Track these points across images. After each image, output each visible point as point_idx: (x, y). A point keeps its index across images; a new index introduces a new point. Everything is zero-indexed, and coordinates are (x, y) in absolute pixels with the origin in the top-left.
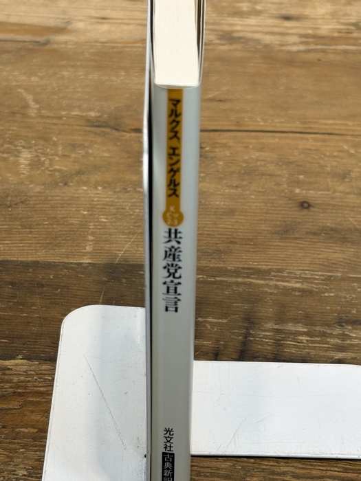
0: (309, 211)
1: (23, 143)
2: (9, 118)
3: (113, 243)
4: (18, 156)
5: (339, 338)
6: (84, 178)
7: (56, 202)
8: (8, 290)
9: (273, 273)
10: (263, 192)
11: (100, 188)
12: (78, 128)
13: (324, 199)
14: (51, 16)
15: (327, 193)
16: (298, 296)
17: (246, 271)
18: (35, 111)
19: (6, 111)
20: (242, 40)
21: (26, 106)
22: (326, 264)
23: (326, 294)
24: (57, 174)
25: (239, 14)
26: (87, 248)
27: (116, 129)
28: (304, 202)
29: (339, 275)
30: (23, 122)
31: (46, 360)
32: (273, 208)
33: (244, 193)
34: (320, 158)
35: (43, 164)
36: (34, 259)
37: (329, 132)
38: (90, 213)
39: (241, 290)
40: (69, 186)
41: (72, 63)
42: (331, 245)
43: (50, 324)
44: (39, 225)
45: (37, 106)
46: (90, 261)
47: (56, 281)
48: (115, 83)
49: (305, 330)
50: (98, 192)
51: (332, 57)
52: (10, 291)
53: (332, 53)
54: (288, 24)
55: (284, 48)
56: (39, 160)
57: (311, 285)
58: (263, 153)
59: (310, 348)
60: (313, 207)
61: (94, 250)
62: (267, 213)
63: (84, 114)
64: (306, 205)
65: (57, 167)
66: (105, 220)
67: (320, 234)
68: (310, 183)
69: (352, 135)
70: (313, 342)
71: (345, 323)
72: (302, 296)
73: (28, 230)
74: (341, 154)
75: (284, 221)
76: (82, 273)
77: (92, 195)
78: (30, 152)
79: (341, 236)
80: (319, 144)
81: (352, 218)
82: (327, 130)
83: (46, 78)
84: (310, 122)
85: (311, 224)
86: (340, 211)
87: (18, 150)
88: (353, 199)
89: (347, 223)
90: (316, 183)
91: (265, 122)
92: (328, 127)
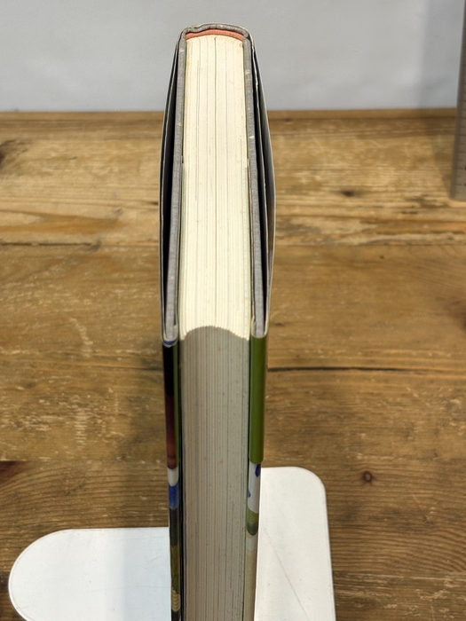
0: (371, 485)
1: (79, 400)
2: (63, 363)
4: (73, 419)
6: (142, 447)
7: (114, 484)
10: (324, 459)
11: (158, 461)
12: (133, 372)
13: (386, 467)
14: (101, 202)
15: (391, 458)
16: (361, 610)
18: (89, 350)
19: (60, 352)
20: (301, 230)
21: (79, 345)
22: (389, 562)
23: (389, 606)
24: (115, 442)
25: (297, 189)
28: (367, 473)
29: (402, 577)
30: (78, 367)
32: (335, 483)
33: (305, 462)
34: (383, 407)
35: (99, 428)
37: (392, 366)
38: (150, 498)
40: (126, 461)
41: (125, 276)
42: (394, 534)
44: (97, 519)
45: (91, 343)
50: (158, 468)
51: (395, 252)
53: (397, 245)
54: (349, 202)
55: (344, 240)
56: (95, 423)
57: (373, 594)
58: (323, 402)
60: (376, 480)
63: (140, 352)
64: (368, 477)
65: (114, 433)
67: (383, 518)
68: (373, 444)
69: (417, 371)
72: (364, 610)
74: (405, 401)
75: (346, 502)
77: (151, 473)
78: (86, 411)
79: (404, 521)
80: (382, 385)
81: (415, 493)
82: (389, 363)
83: (99, 300)
84: (372, 352)
85: (373, 505)
86: (403, 485)
87: (73, 409)
88: (416, 467)
89: (410, 501)
90: (378, 444)
91: (326, 354)
92: (391, 359)
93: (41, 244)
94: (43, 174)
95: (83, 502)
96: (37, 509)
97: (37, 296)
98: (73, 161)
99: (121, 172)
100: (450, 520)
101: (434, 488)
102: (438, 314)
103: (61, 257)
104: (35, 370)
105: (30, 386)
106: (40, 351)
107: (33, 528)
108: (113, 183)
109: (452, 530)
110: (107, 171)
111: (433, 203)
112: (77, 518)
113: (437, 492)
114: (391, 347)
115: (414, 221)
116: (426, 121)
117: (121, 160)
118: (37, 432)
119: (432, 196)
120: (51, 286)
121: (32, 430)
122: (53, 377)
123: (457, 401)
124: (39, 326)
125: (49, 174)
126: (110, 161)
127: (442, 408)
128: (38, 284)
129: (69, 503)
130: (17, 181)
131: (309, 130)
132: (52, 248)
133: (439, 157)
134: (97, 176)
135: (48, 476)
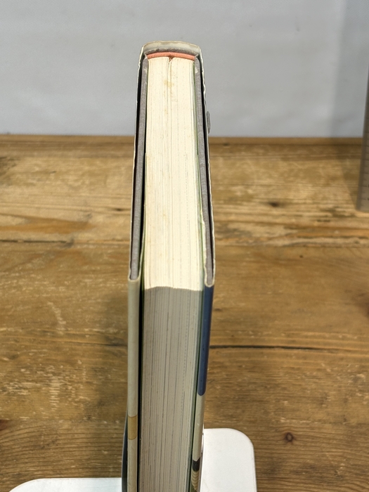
0: (292, 444)
1: (53, 369)
2: (41, 339)
4: (49, 385)
6: (105, 409)
7: (81, 440)
10: (253, 422)
11: (117, 422)
12: (98, 347)
13: (305, 430)
14: (75, 207)
15: (308, 422)
18: (63, 329)
19: (39, 329)
20: (236, 233)
21: (55, 324)
24: (82, 405)
25: (233, 200)
28: (289, 434)
30: (53, 342)
32: (263, 442)
33: (238, 424)
34: (302, 379)
35: (69, 394)
37: (309, 346)
38: (110, 452)
40: (91, 421)
41: (93, 268)
42: (310, 486)
44: (67, 469)
45: (64, 323)
50: (117, 427)
51: (312, 253)
53: (314, 247)
54: (275, 211)
55: (271, 242)
56: (67, 389)
58: (253, 374)
60: (296, 440)
63: (104, 331)
64: (290, 437)
65: (82, 397)
67: (301, 472)
68: (294, 410)
69: (329, 350)
74: (320, 374)
75: (272, 458)
77: (112, 431)
78: (59, 379)
79: (319, 475)
80: (301, 361)
81: (328, 452)
82: (307, 343)
83: (71, 288)
84: (293, 334)
85: (293, 461)
86: (318, 445)
87: (49, 377)
88: (329, 429)
89: (324, 458)
90: (298, 410)
91: (255, 335)
92: (309, 340)
93: (25, 242)
94: (28, 185)
95: (55, 454)
96: (17, 460)
97: (21, 283)
98: (53, 174)
99: (91, 184)
100: (356, 474)
101: (344, 447)
102: (347, 304)
103: (41, 252)
104: (18, 344)
105: (13, 357)
106: (22, 329)
107: (13, 476)
108: (85, 193)
109: (358, 483)
110: (79, 183)
111: (342, 214)
112: (50, 468)
113: (346, 451)
114: (309, 330)
115: (327, 228)
116: (337, 147)
117: (91, 174)
118: (19, 395)
119: (342, 208)
120: (33, 275)
121: (14, 394)
122: (33, 350)
123: (362, 376)
124: (22, 308)
125: (33, 185)
126: (83, 175)
127: (350, 381)
128: (22, 273)
129: (43, 456)
130: (7, 190)
131: (243, 153)
132: (34, 244)
133: (347, 177)
134: (71, 187)
135: (27, 433)
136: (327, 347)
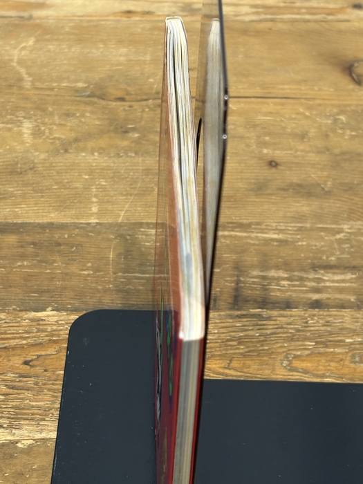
0: (277, 169)
1: (23, 114)
2: (8, 91)
3: (114, 204)
4: (19, 126)
5: (314, 282)
6: (81, 145)
7: (59, 168)
8: (30, 249)
9: (253, 226)
11: (96, 154)
12: (69, 98)
13: (288, 158)
15: (291, 152)
16: (276, 246)
17: (230, 225)
18: (29, 84)
19: (4, 84)
21: (21, 79)
22: (296, 216)
23: (300, 243)
24: (57, 142)
26: (93, 209)
27: (103, 99)
28: (272, 161)
29: (308, 225)
30: (20, 94)
31: (73, 311)
32: (247, 168)
35: (43, 133)
36: (49, 221)
37: (286, 96)
38: (91, 177)
39: (228, 242)
40: (69, 153)
41: (56, 37)
42: (299, 199)
43: (71, 278)
44: (49, 189)
45: (31, 79)
46: (97, 221)
47: (71, 240)
48: (96, 55)
49: (286, 276)
50: (96, 158)
51: (280, 26)
52: (33, 250)
53: (282, 22)
55: (238, 18)
56: (39, 129)
57: (286, 236)
59: (292, 291)
60: (280, 165)
61: (99, 211)
62: (241, 172)
63: (73, 85)
64: (274, 164)
65: (57, 136)
66: (104, 184)
67: (288, 189)
68: (275, 144)
69: (306, 99)
70: (294, 286)
71: (317, 267)
72: (280, 246)
73: (40, 194)
74: (299, 117)
75: (257, 179)
76: (91, 232)
77: (91, 161)
78: (30, 122)
79: (306, 191)
80: (278, 107)
82: (284, 94)
84: (268, 87)
85: (279, 181)
86: (303, 169)
87: (20, 120)
88: (312, 157)
89: (310, 179)
90: (280, 144)
95: (34, 178)
100: (345, 190)
101: (329, 170)
109: (346, 196)
112: (30, 188)
113: (332, 173)
114: (284, 84)
115: (293, 8)
123: (343, 118)
127: (329, 122)
129: (22, 179)
135: (2, 162)
136: (304, 97)
